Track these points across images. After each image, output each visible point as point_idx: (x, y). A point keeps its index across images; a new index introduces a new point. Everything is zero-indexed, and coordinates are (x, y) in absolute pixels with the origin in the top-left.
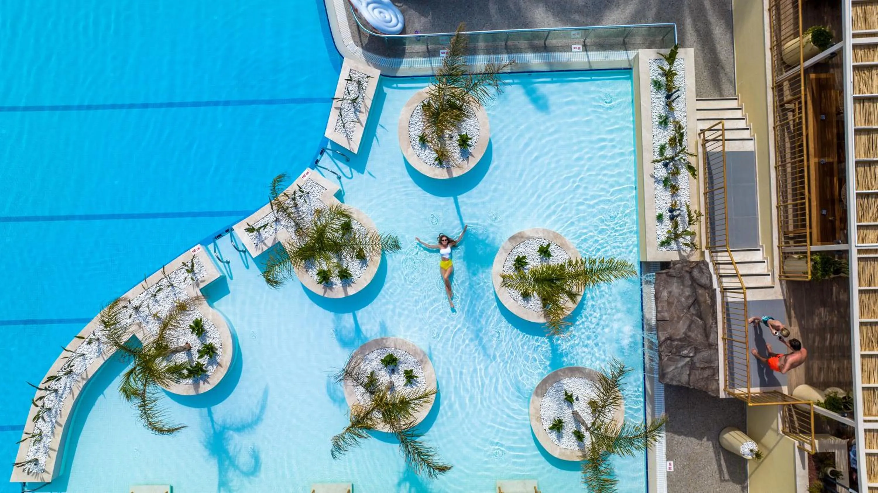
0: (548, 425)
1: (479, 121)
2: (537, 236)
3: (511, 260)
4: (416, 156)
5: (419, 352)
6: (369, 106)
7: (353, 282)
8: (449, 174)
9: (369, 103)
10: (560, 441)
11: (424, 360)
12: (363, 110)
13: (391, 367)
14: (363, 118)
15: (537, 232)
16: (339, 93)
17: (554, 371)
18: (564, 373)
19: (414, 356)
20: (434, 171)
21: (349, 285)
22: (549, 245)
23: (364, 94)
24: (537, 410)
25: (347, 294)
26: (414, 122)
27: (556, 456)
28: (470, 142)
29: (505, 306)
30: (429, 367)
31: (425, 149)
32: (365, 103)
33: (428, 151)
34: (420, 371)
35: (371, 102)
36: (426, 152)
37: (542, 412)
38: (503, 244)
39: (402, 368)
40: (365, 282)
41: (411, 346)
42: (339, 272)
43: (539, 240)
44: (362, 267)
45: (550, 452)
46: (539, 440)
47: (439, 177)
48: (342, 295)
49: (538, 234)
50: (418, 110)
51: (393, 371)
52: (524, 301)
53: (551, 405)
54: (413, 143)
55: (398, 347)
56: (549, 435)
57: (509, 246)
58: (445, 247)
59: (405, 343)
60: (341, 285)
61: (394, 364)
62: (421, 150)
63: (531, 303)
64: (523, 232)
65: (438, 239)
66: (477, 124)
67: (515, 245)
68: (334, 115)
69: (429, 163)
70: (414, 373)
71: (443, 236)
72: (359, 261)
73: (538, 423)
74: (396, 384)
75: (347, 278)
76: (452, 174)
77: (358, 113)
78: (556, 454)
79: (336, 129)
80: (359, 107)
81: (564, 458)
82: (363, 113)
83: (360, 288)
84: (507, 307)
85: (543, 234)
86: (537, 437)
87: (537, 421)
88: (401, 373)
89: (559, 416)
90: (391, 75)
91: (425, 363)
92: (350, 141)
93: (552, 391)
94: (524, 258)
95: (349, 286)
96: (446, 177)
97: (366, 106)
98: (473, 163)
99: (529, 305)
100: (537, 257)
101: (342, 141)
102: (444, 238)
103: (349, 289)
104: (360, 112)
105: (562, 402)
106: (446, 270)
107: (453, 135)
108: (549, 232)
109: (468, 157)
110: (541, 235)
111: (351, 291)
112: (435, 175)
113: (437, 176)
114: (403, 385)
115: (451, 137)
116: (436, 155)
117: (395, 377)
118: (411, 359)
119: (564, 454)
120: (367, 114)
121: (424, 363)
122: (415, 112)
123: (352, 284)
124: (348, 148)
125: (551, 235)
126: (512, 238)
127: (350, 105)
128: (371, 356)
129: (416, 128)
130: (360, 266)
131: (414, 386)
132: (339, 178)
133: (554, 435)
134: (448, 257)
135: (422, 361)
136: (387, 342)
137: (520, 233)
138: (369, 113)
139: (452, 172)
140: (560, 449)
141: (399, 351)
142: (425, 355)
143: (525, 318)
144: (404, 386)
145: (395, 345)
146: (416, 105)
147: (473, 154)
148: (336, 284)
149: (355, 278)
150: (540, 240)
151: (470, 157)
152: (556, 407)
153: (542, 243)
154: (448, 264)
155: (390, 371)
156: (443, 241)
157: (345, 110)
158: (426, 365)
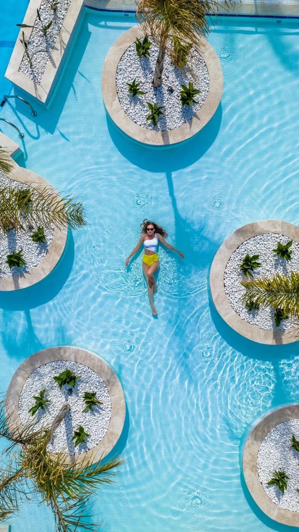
0: (266, 477)
1: (209, 72)
2: (273, 231)
3: (237, 259)
4: (123, 111)
5: (106, 369)
6: (66, 42)
7: (27, 272)
8: (164, 140)
9: (66, 37)
10: (279, 499)
11: (112, 380)
12: (58, 46)
13: (69, 386)
14: (57, 56)
15: (274, 224)
16: (29, 18)
17: (280, 407)
18: (293, 412)
19: (99, 374)
20: (145, 133)
21: (22, 275)
22: (290, 244)
23: (61, 25)
24: (253, 457)
25: (19, 287)
26: (123, 67)
27: (273, 518)
28: (196, 97)
29: (224, 319)
30: (118, 391)
31: (136, 104)
32: (61, 37)
33: (138, 107)
34: (105, 394)
35: (69, 36)
36: (136, 107)
37: (260, 460)
38: (227, 238)
39: (83, 389)
40: (42, 273)
41: (97, 360)
42: (8, 256)
43: (275, 235)
44: (40, 253)
45: (265, 512)
46: (253, 495)
47: (151, 143)
48: (11, 288)
49: (275, 227)
50: (130, 51)
51: (70, 391)
52: (249, 314)
53: (272, 451)
54: (121, 95)
55: (79, 361)
56: (267, 490)
57: (236, 241)
58: (151, 237)
59: (88, 357)
60: (11, 275)
61: (72, 383)
62: (131, 104)
63: (258, 318)
64: (257, 223)
65: (143, 226)
66: (206, 76)
67: (243, 240)
68: (18, 50)
69: (139, 123)
70: (97, 396)
71: (148, 223)
72: (37, 245)
73: (253, 474)
74: (73, 409)
75: (18, 265)
76: (168, 140)
77: (50, 50)
78: (273, 516)
79: (20, 68)
80: (53, 41)
81: (283, 522)
82: (57, 50)
83: (35, 281)
84: (226, 321)
85: (282, 228)
86: (250, 490)
87: (252, 471)
88: (80, 394)
89: (280, 466)
90: (98, 7)
91: (113, 385)
92: (38, 85)
93: (274, 435)
94: (256, 257)
95: (21, 277)
96: (160, 142)
97: (62, 41)
98: (197, 127)
99: (256, 320)
100: (271, 259)
101: (28, 86)
102: (150, 227)
103: (20, 280)
104: (53, 48)
105: (287, 449)
106: (150, 267)
107: (174, 88)
108: (289, 226)
109: (191, 119)
110: (279, 229)
111: (24, 284)
112: (146, 138)
113: (149, 140)
114: (82, 410)
115: (171, 91)
116: (150, 112)
117: (72, 399)
118: (95, 377)
119: (283, 516)
120: (63, 51)
121: (111, 384)
122: (126, 55)
123: (25, 274)
124: (34, 95)
125: (293, 231)
126: (240, 232)
127: (41, 39)
128: (45, 370)
129: (126, 75)
130: (38, 251)
131: (96, 414)
132: (22, 137)
133: (272, 491)
134: (153, 249)
135: (108, 381)
136: (65, 352)
137: (252, 225)
138: (65, 50)
139: (168, 137)
140: (279, 509)
141: (81, 366)
142: (113, 374)
143: (249, 336)
144: (83, 412)
145: (76, 358)
146: (128, 45)
147: (198, 115)
148: (4, 273)
149: (30, 267)
150: (277, 236)
151: (194, 119)
152: (278, 455)
153: (279, 241)
154: (154, 258)
155: (67, 392)
156: (149, 229)
157: (34, 44)
158: (114, 387)
